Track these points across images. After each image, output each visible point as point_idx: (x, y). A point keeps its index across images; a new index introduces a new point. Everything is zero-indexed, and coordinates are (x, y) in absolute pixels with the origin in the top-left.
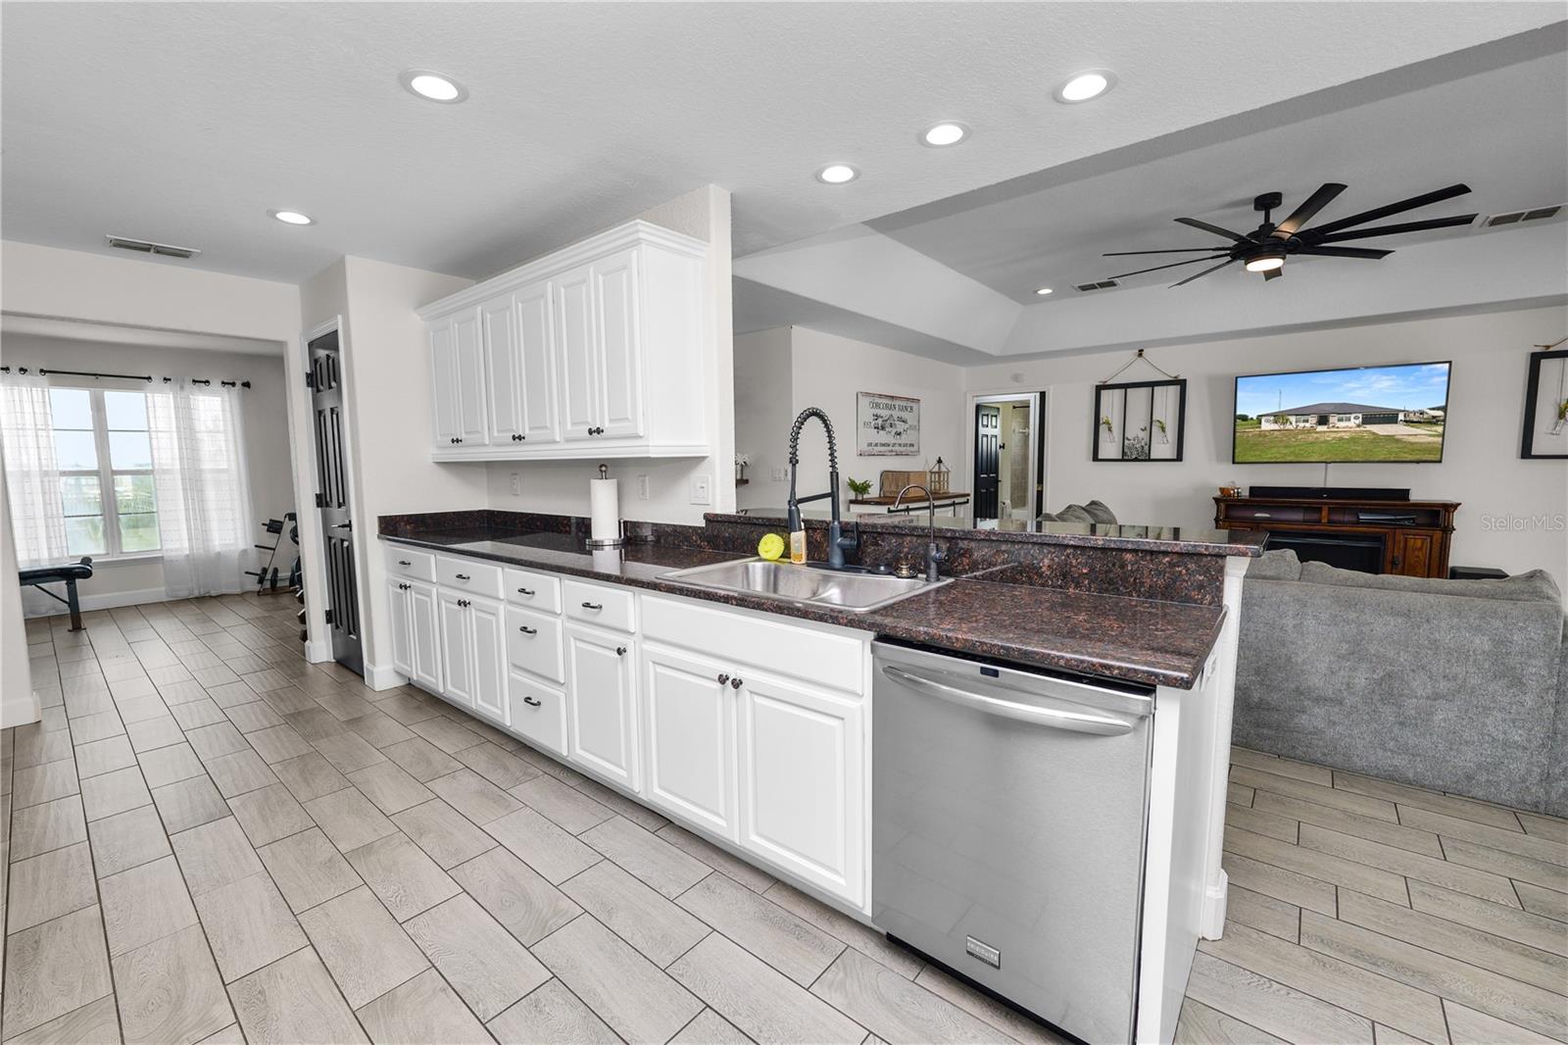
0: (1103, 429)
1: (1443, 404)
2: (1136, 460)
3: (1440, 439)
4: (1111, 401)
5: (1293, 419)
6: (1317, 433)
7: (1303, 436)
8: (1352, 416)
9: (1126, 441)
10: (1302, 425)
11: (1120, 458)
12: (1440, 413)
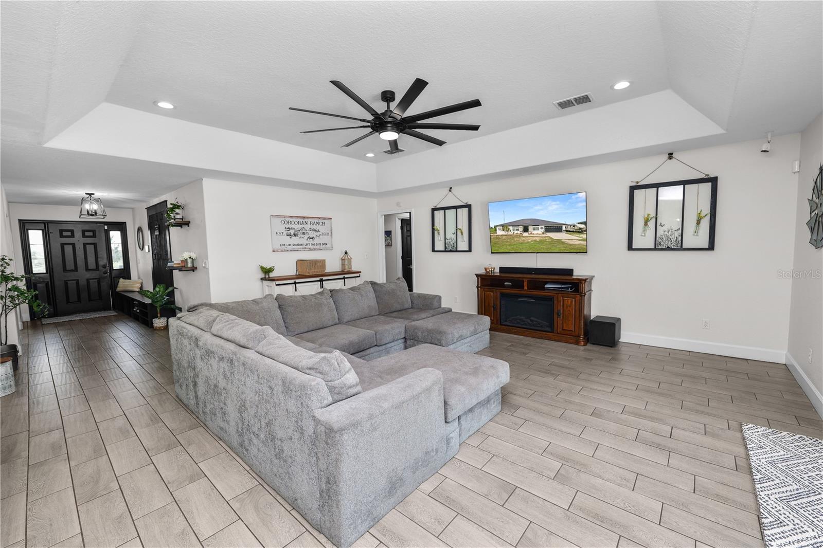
0: (436, 233)
1: (585, 220)
2: (451, 251)
3: (586, 242)
4: (439, 215)
5: (511, 228)
6: (524, 237)
7: (517, 239)
8: (540, 227)
9: (446, 240)
10: (516, 232)
11: (444, 250)
12: (583, 226)
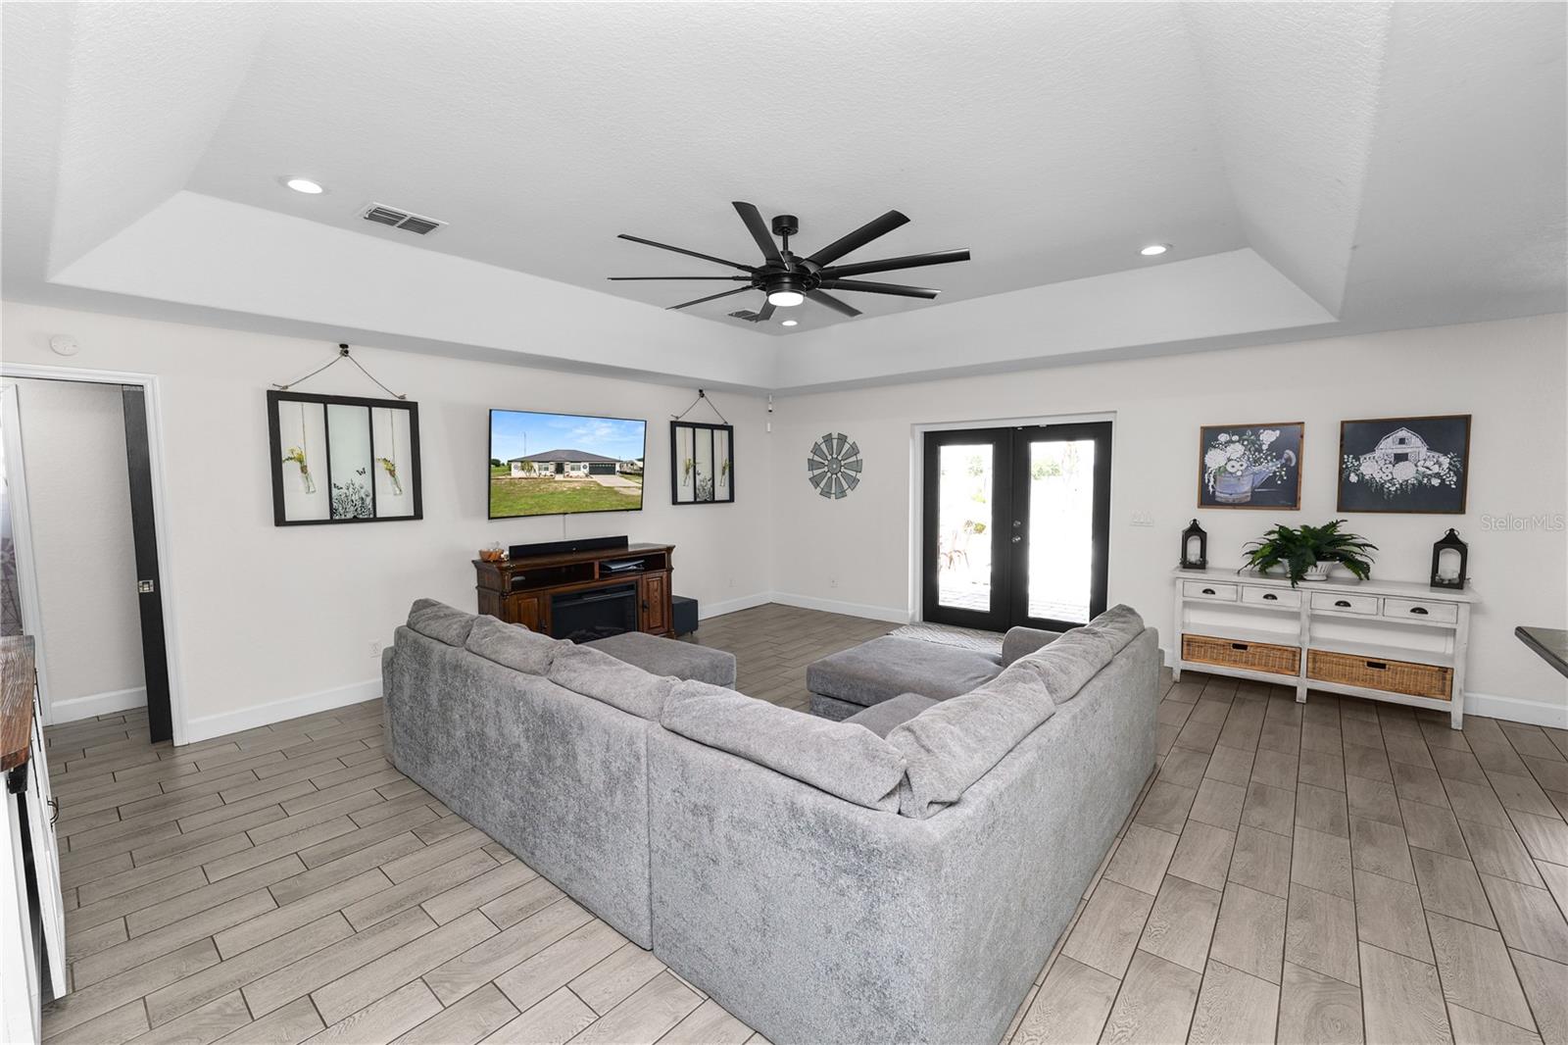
0: (290, 470)
1: (642, 457)
2: (355, 520)
3: (641, 490)
4: (301, 420)
5: (536, 465)
6: (556, 482)
7: (544, 485)
8: (582, 464)
9: (335, 492)
10: (543, 473)
11: (328, 518)
12: (640, 464)
